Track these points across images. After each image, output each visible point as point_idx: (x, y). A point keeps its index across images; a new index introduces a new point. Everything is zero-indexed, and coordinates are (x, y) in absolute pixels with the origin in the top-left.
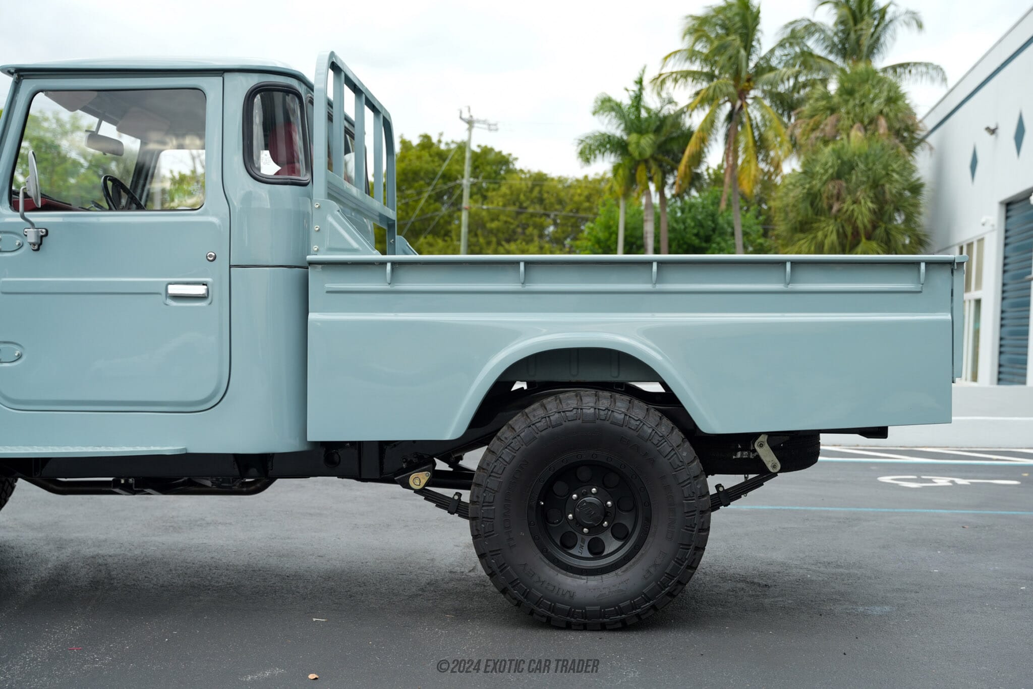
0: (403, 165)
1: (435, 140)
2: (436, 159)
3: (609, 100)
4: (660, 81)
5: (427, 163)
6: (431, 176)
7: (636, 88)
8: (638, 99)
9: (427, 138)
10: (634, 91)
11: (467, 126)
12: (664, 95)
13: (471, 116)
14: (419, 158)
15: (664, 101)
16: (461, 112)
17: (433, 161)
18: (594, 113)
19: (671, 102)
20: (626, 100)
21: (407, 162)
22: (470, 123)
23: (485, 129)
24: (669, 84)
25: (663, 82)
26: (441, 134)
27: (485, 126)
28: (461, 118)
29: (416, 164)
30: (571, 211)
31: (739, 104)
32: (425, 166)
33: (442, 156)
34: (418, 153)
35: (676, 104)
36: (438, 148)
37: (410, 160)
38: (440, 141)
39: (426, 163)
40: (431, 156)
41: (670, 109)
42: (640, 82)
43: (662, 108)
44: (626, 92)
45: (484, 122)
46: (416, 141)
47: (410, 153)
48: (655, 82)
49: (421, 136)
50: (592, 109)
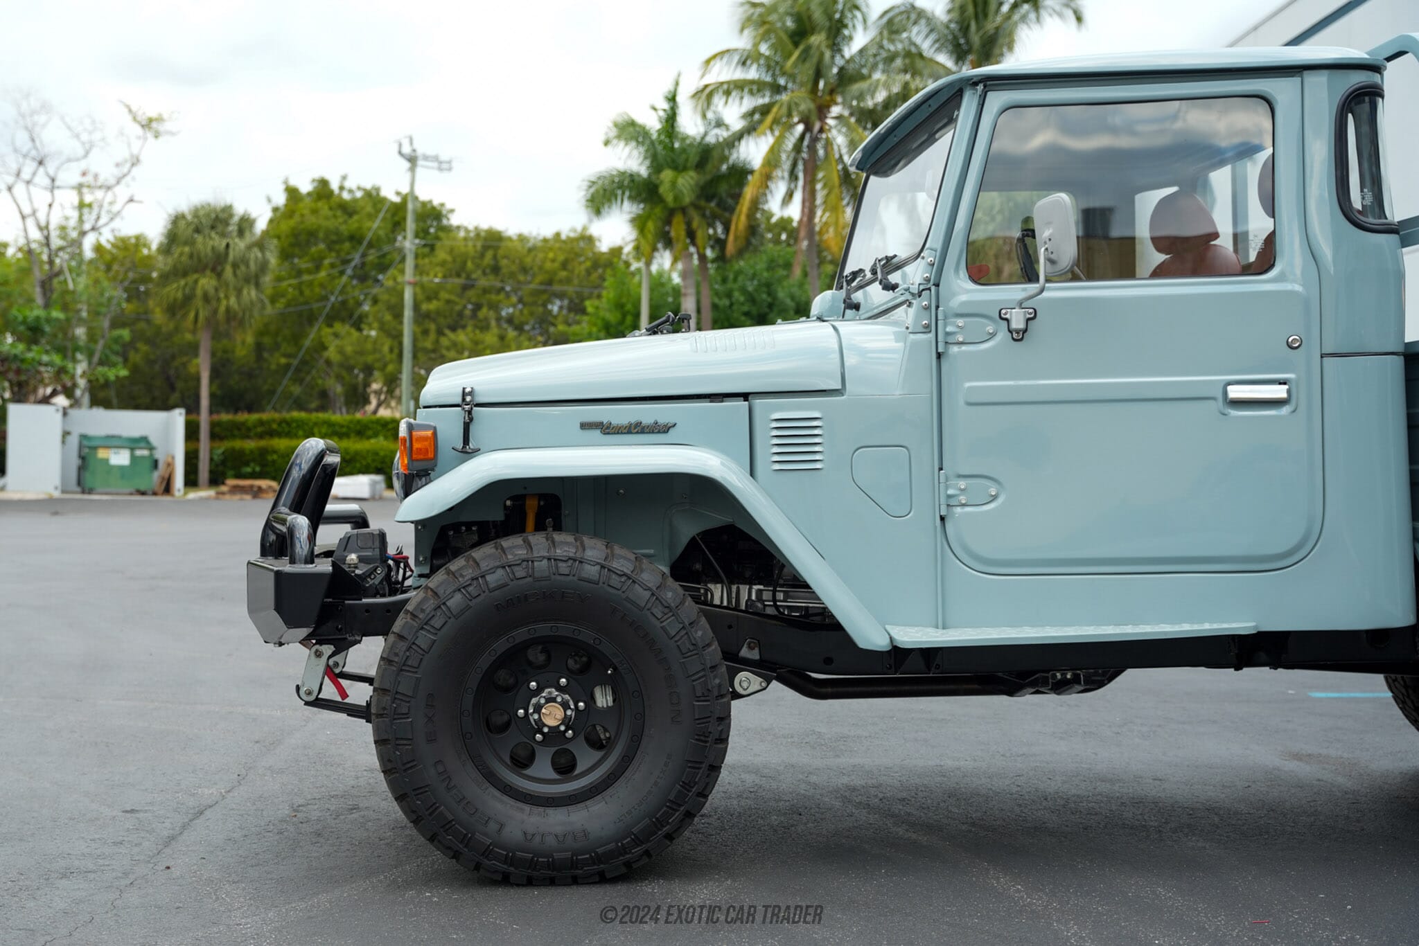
0: (292, 223)
1: (335, 186)
2: (339, 213)
3: (632, 124)
4: (705, 95)
5: (327, 218)
6: (335, 238)
7: (666, 106)
8: (671, 119)
9: (323, 183)
10: (665, 110)
11: (407, 165)
12: (710, 115)
13: (414, 151)
14: (315, 212)
15: (710, 123)
16: (400, 145)
17: (335, 217)
18: (607, 143)
19: (720, 124)
20: (653, 123)
21: (297, 218)
22: (412, 160)
23: (433, 168)
24: (718, 101)
25: (710, 96)
26: (344, 178)
27: (435, 165)
28: (400, 153)
29: (311, 221)
30: (541, 283)
31: (817, 126)
32: (325, 223)
33: (348, 209)
34: (313, 205)
35: (727, 128)
36: (339, 196)
37: (302, 216)
38: (342, 188)
39: (326, 220)
40: (331, 209)
41: (715, 136)
42: (672, 99)
43: (706, 134)
44: (653, 112)
45: (436, 159)
46: (305, 187)
47: (301, 205)
48: (698, 96)
49: (314, 181)
50: (603, 138)
